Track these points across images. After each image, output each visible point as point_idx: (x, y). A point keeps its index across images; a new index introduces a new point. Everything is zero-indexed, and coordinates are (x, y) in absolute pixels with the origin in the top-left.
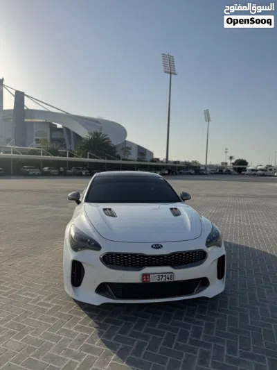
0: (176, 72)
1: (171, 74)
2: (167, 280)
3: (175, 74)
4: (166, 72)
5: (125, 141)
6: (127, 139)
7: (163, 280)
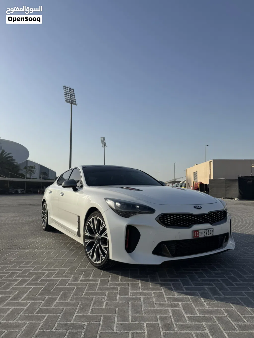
0: (77, 102)
1: (72, 104)
2: (210, 235)
3: (76, 104)
4: (67, 102)
5: (27, 161)
6: (30, 159)
7: (207, 235)
